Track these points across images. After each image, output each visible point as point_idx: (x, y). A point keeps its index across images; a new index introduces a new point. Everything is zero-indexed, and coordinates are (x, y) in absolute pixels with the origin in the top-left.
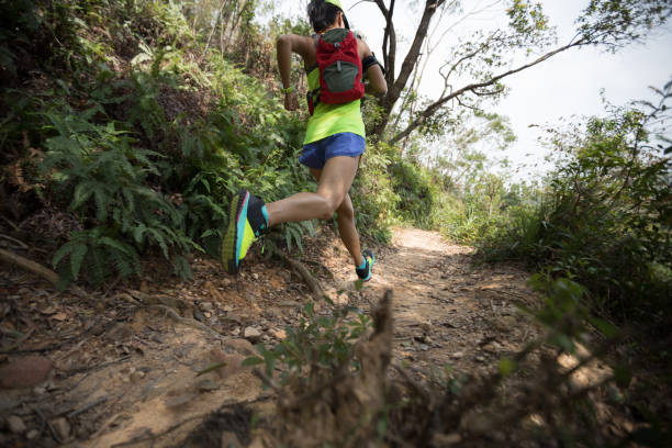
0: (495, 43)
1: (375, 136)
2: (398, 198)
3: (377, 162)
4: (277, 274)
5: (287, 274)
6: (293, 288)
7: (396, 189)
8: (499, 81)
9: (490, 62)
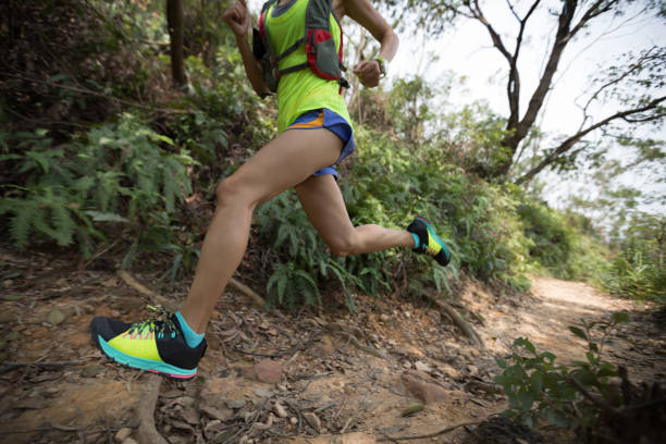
0: (651, 62)
1: (502, 177)
2: (531, 242)
3: (505, 204)
4: (426, 314)
5: (435, 314)
6: (445, 330)
7: (527, 233)
8: (660, 104)
9: (648, 84)
